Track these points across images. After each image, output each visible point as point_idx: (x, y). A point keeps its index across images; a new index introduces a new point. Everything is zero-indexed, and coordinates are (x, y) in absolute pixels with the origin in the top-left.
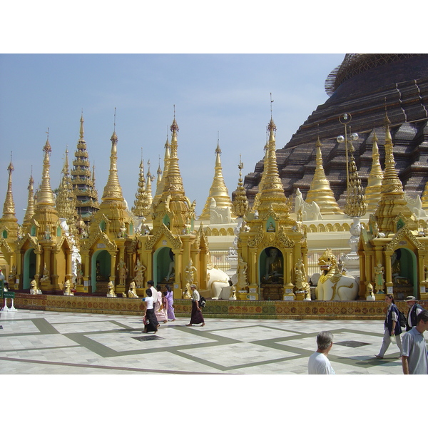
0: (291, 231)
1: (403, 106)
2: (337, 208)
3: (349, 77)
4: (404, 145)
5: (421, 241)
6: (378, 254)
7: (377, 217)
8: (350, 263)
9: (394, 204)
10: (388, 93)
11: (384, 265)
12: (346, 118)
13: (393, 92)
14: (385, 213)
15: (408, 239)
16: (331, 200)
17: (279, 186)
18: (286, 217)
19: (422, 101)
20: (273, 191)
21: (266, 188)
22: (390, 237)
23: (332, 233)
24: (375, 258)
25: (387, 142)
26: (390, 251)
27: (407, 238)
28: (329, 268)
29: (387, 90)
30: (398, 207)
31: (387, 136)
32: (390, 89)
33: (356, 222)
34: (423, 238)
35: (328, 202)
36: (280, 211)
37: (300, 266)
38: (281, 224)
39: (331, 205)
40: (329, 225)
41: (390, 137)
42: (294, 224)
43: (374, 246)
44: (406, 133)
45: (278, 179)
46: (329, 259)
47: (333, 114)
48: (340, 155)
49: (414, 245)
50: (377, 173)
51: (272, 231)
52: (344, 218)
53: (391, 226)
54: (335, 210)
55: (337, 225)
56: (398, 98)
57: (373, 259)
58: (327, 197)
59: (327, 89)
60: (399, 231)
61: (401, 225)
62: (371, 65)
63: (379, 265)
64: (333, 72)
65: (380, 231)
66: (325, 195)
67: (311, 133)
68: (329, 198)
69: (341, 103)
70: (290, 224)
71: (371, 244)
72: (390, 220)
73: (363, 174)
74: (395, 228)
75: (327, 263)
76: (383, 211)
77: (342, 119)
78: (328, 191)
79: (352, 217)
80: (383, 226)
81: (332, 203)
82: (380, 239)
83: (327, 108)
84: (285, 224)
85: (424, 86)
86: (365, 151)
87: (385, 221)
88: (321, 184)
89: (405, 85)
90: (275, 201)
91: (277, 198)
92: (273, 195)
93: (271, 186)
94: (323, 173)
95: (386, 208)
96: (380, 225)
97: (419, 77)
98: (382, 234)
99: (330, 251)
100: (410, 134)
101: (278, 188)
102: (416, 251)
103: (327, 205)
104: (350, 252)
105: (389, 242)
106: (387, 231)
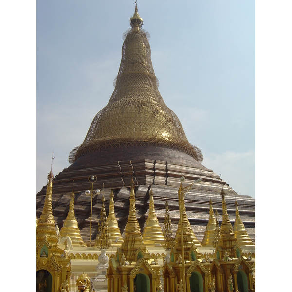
0: (60, 257)
1: (122, 176)
2: (82, 242)
3: (86, 153)
4: (122, 202)
5: (154, 268)
6: (124, 277)
7: (122, 250)
8: (98, 284)
9: (135, 241)
10: (113, 167)
11: (129, 285)
12: (93, 178)
13: (116, 166)
14: (129, 247)
15: (145, 267)
16: (78, 235)
17: (52, 222)
18: (56, 246)
19: (134, 175)
20: (47, 225)
21: (42, 223)
22: (133, 265)
23: (80, 260)
24: (122, 280)
25: (132, 197)
26: (133, 276)
27: (145, 265)
28: (84, 288)
29: (112, 165)
30: (138, 243)
31: (132, 193)
32: (114, 164)
33: (103, 253)
34: (155, 266)
35: (76, 237)
36: (51, 241)
37: (65, 286)
38: (52, 251)
39: (78, 239)
40: (78, 254)
41: (134, 194)
42: (62, 252)
43: (122, 271)
44: (124, 194)
45: (51, 216)
46: (85, 281)
47: (75, 176)
48: (78, 204)
49: (149, 271)
50: (112, 218)
51: (45, 257)
52: (87, 250)
53: (133, 257)
54: (81, 243)
55: (84, 254)
56: (119, 170)
57: (120, 281)
58: (76, 233)
59: (70, 159)
60: (139, 261)
61: (140, 256)
62: (102, 147)
63: (125, 285)
64: (76, 148)
65: (126, 260)
66: (74, 232)
67: (58, 187)
68: (77, 234)
69: (80, 169)
70: (59, 252)
71: (119, 270)
72: (132, 252)
73: (94, 219)
74: (136, 258)
75: (83, 283)
76: (127, 245)
77: (90, 178)
78: (76, 229)
79: (101, 249)
80: (128, 257)
81: (79, 238)
82: (126, 266)
83: (70, 171)
84: (55, 252)
85: (136, 165)
86: (96, 203)
87: (129, 253)
88: (72, 224)
89: (124, 163)
90: (48, 233)
91: (50, 231)
92: (47, 228)
93: (46, 221)
94: (73, 216)
95: (130, 243)
96: (126, 255)
97: (133, 159)
98: (127, 262)
99: (86, 275)
100: (126, 195)
101: (51, 223)
102: (150, 275)
103: (75, 239)
104: (98, 275)
105: (132, 268)
106: (131, 260)
